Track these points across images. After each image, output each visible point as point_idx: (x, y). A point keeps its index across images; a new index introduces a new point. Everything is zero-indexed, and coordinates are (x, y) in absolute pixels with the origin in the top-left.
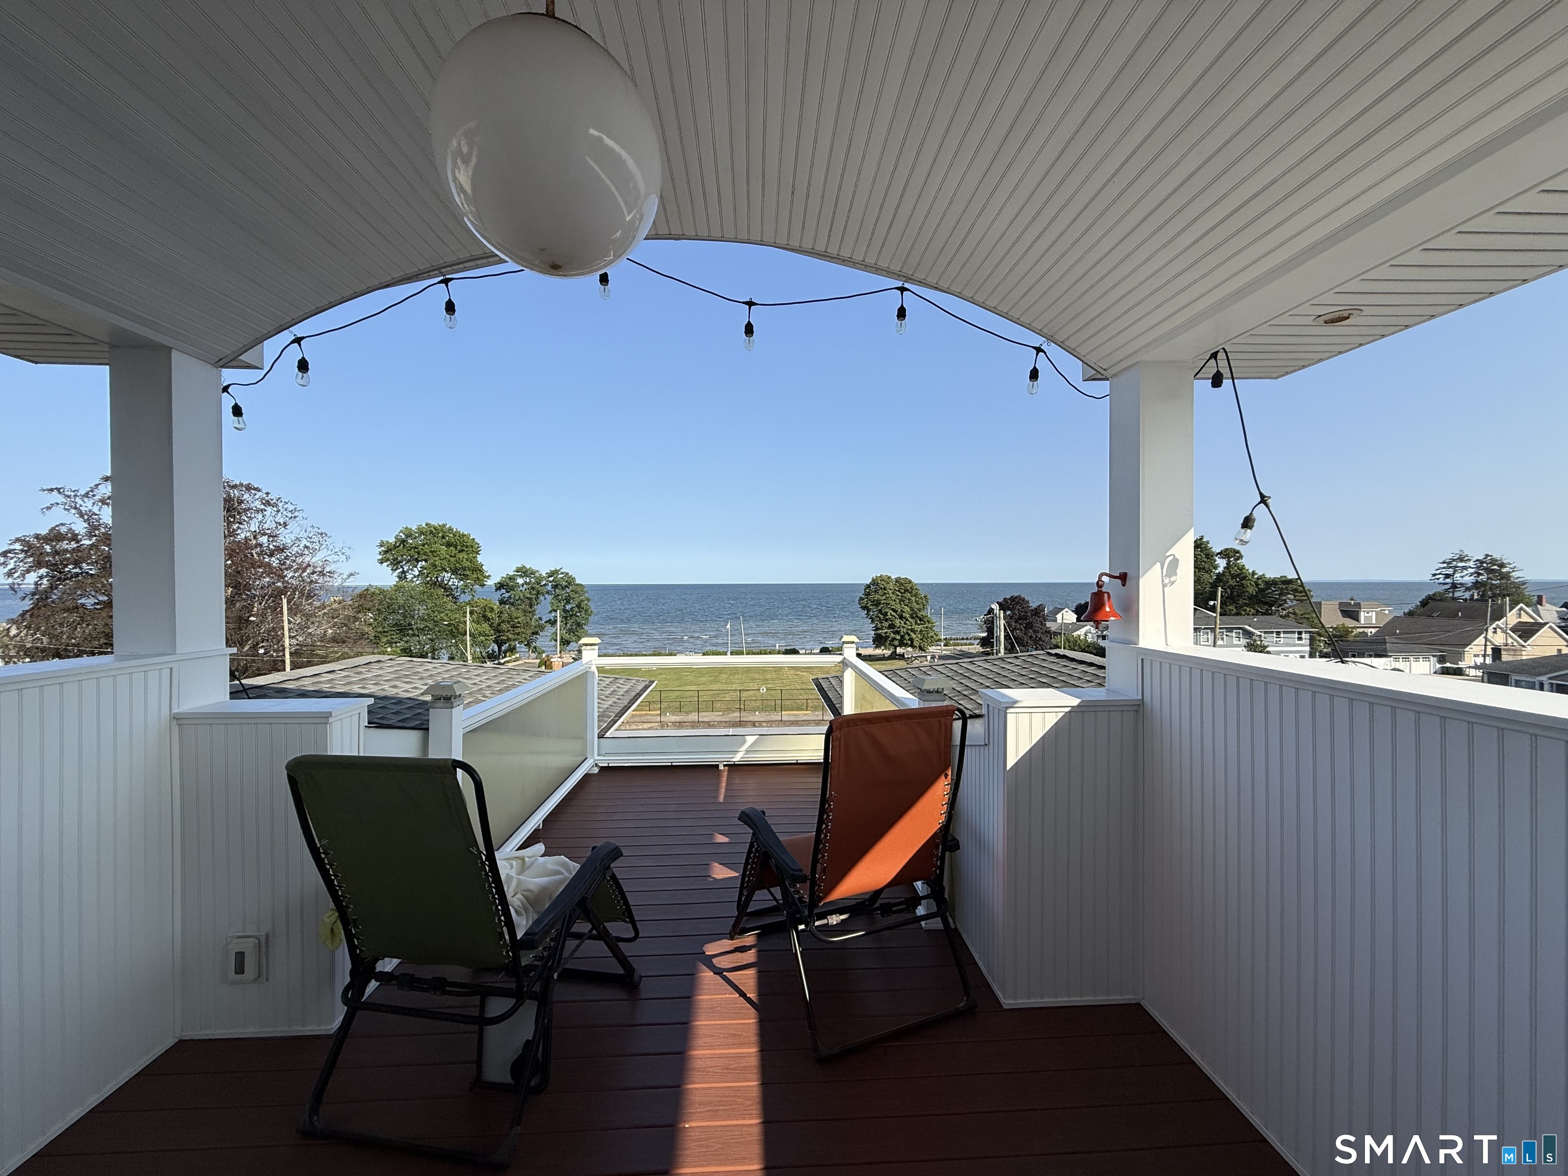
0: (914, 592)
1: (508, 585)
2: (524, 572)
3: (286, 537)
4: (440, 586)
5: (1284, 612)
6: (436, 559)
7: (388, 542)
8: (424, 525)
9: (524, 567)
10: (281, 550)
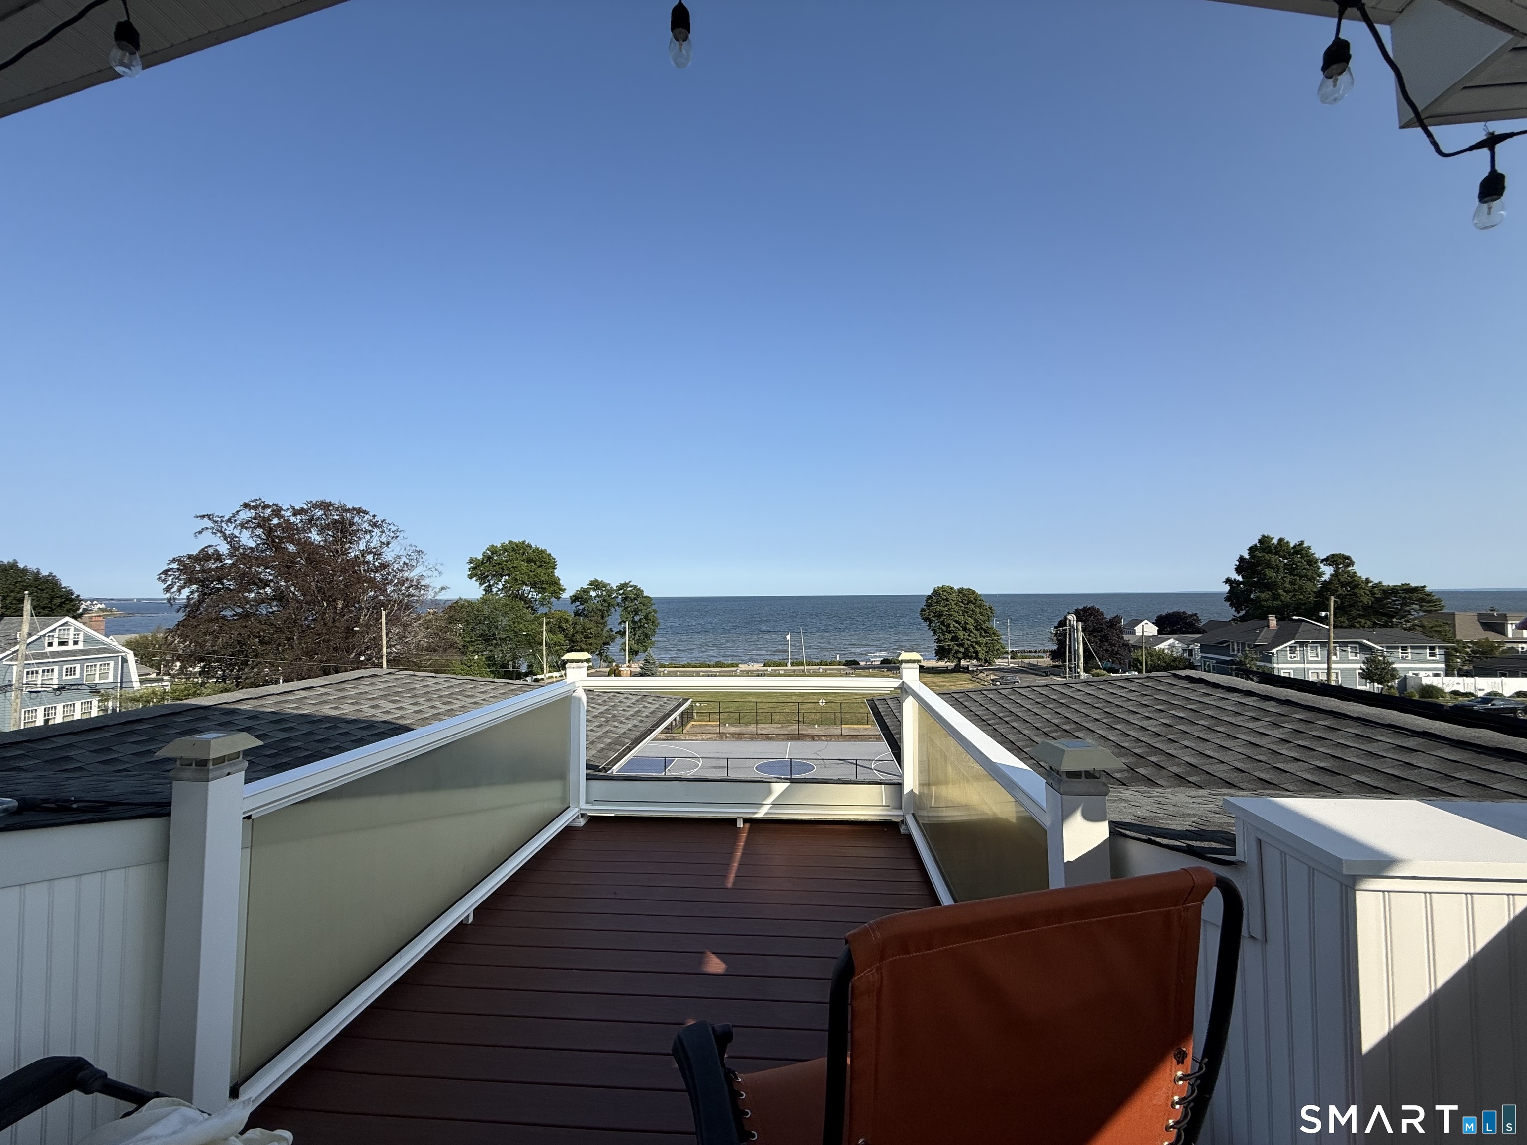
0: (978, 603)
1: (582, 598)
2: (596, 585)
3: (388, 555)
4: (521, 599)
5: (1409, 625)
6: (517, 573)
7: (476, 559)
8: (507, 543)
9: (597, 581)
10: (384, 566)
